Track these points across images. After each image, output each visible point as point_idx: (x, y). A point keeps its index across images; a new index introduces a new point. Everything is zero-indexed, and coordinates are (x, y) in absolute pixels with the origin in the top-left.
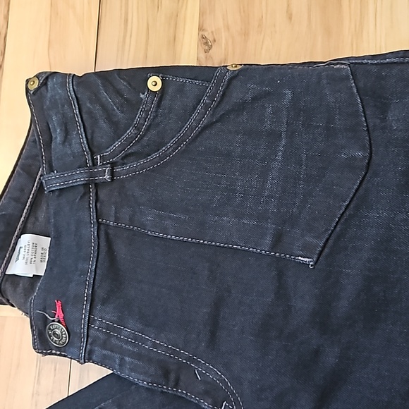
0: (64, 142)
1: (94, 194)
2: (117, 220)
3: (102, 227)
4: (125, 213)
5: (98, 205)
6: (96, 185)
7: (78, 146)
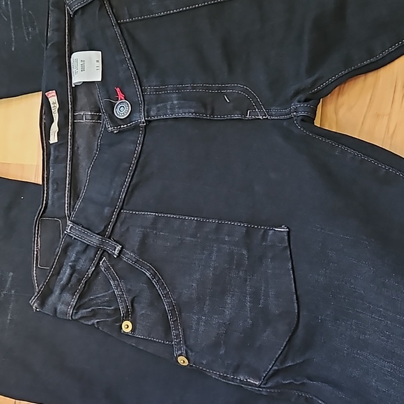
1: (108, 4)
2: (131, 16)
3: (122, 26)
5: (114, 11)
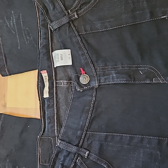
0: (54, 9)
1: (73, 25)
2: (86, 31)
3: (81, 36)
4: (88, 27)
5: (76, 28)
6: (72, 21)
7: (60, 9)
